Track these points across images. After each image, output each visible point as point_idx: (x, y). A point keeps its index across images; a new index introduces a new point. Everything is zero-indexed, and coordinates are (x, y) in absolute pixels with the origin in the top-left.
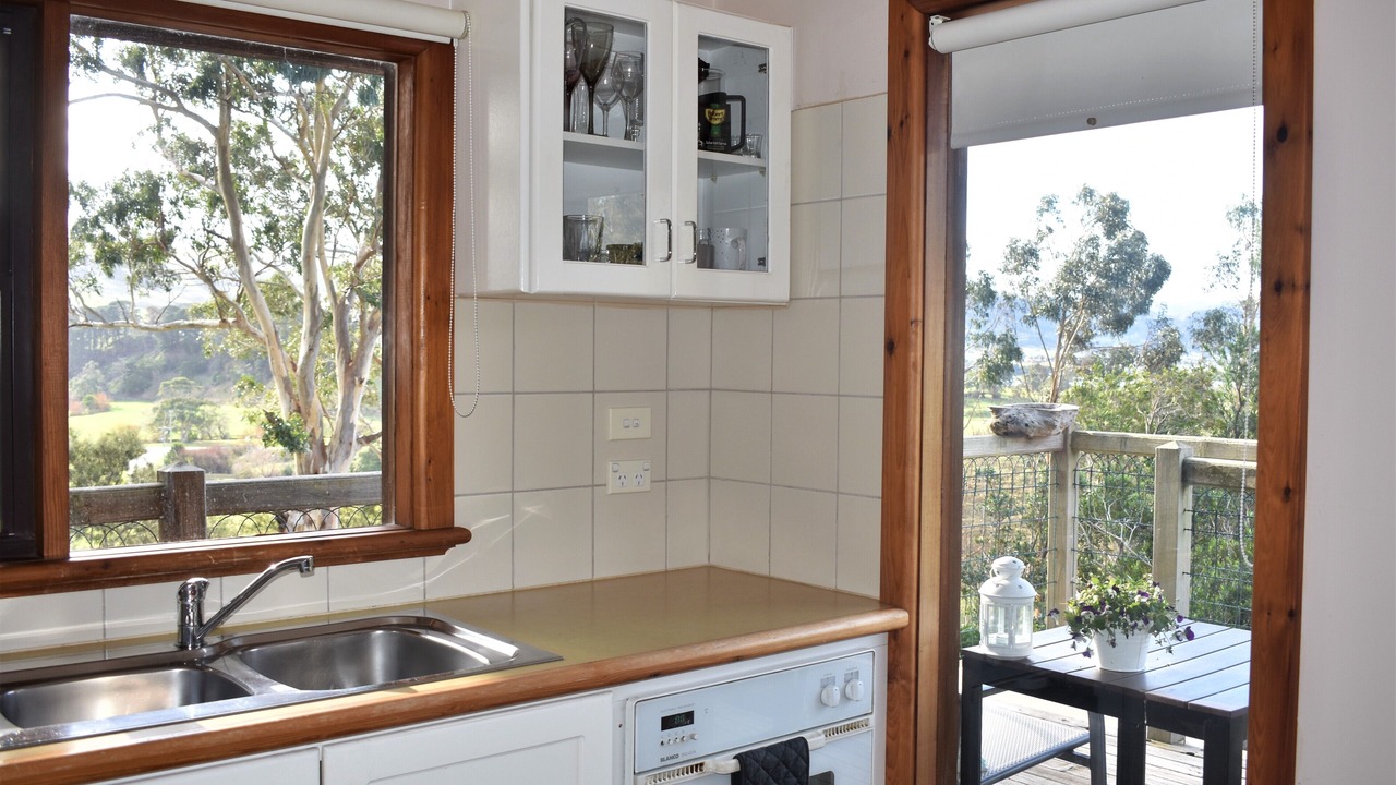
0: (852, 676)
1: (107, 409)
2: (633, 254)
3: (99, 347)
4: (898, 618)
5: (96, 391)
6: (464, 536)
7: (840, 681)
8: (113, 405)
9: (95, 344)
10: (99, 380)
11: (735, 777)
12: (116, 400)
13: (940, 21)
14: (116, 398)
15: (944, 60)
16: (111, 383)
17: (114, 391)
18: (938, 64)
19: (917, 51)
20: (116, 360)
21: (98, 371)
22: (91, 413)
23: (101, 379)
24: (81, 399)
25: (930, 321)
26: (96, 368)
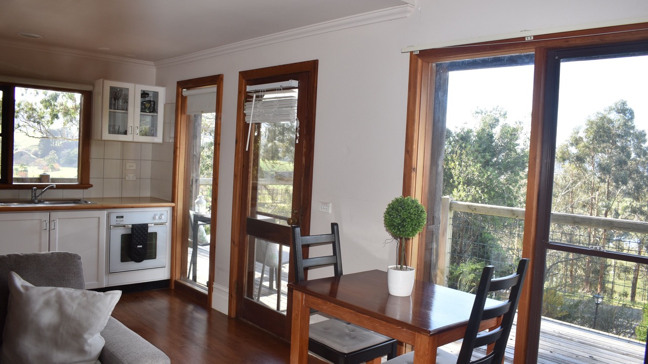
0: (161, 215)
1: (59, 170)
2: (125, 133)
3: (56, 145)
4: (173, 204)
5: (54, 162)
6: (91, 186)
7: (159, 215)
8: (61, 168)
9: (55, 143)
10: (56, 158)
11: (132, 228)
12: (62, 166)
13: (185, 90)
14: (63, 165)
15: (186, 97)
16: (61, 160)
17: (62, 162)
18: (184, 99)
19: (180, 95)
20: (63, 150)
21: (55, 154)
22: (52, 171)
23: (57, 158)
24: (48, 165)
25: (181, 148)
26: (55, 153)
